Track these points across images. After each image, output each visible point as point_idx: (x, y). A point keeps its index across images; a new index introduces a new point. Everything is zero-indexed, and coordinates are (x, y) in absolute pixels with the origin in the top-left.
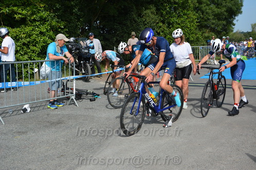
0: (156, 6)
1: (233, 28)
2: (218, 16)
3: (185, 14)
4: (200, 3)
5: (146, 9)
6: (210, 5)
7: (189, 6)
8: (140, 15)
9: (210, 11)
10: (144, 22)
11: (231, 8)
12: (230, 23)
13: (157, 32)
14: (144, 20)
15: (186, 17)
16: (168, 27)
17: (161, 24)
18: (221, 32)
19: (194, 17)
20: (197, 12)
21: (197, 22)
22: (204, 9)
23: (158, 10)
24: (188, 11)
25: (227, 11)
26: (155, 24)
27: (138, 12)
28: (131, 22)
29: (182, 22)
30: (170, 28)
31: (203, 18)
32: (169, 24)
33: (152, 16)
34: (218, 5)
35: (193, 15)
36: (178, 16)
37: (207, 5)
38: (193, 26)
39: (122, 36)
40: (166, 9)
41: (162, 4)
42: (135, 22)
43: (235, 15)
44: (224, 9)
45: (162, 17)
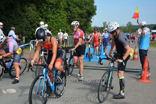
0: (36, 4)
1: (91, 24)
2: (81, 16)
3: (58, 12)
4: (69, 5)
5: (28, 6)
6: (76, 7)
7: (61, 7)
8: (23, 11)
9: (76, 12)
10: (27, 16)
11: (89, 11)
12: (89, 21)
13: (37, 24)
14: (27, 14)
15: (59, 15)
16: (46, 21)
17: (40, 19)
18: (83, 26)
19: (65, 15)
20: (67, 12)
21: (67, 19)
22: (71, 9)
23: (38, 8)
24: (60, 10)
25: (86, 12)
26: (35, 18)
27: (22, 8)
28: (16, 15)
29: (56, 18)
30: (47, 22)
31: (71, 16)
32: (46, 19)
33: (33, 12)
34: (81, 8)
35: (64, 14)
36: (53, 14)
37: (74, 7)
38: (64, 21)
39: (9, 26)
40: (44, 8)
41: (41, 4)
42: (20, 15)
43: (92, 16)
44: (85, 11)
45: (41, 13)
